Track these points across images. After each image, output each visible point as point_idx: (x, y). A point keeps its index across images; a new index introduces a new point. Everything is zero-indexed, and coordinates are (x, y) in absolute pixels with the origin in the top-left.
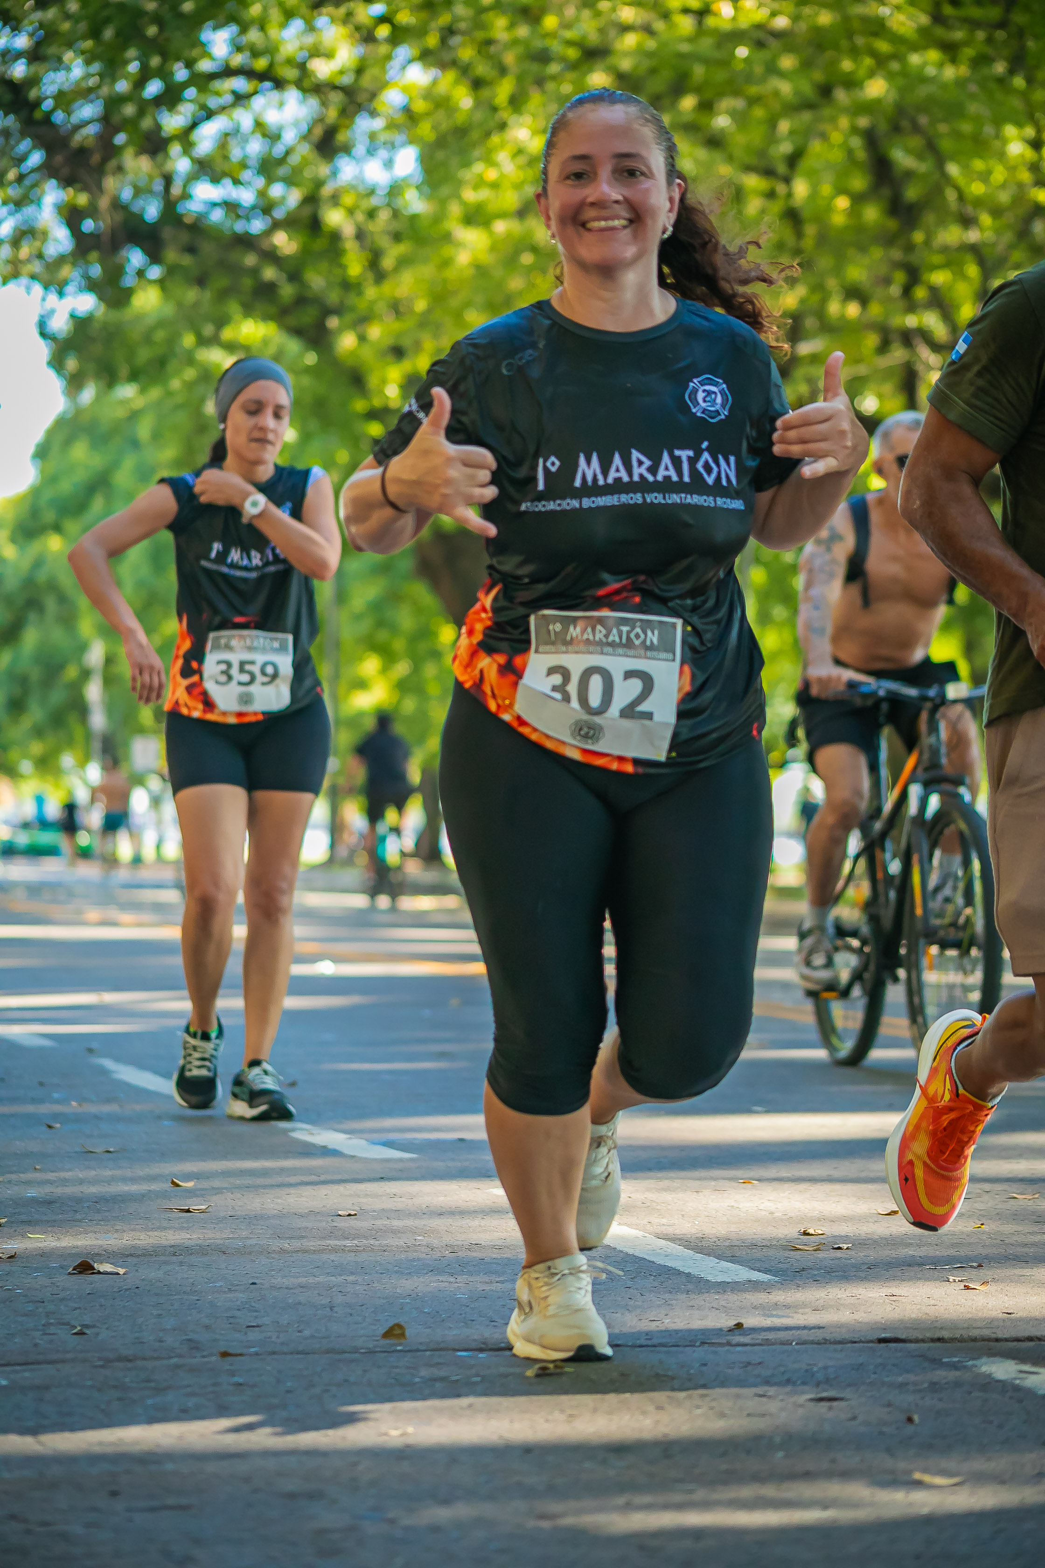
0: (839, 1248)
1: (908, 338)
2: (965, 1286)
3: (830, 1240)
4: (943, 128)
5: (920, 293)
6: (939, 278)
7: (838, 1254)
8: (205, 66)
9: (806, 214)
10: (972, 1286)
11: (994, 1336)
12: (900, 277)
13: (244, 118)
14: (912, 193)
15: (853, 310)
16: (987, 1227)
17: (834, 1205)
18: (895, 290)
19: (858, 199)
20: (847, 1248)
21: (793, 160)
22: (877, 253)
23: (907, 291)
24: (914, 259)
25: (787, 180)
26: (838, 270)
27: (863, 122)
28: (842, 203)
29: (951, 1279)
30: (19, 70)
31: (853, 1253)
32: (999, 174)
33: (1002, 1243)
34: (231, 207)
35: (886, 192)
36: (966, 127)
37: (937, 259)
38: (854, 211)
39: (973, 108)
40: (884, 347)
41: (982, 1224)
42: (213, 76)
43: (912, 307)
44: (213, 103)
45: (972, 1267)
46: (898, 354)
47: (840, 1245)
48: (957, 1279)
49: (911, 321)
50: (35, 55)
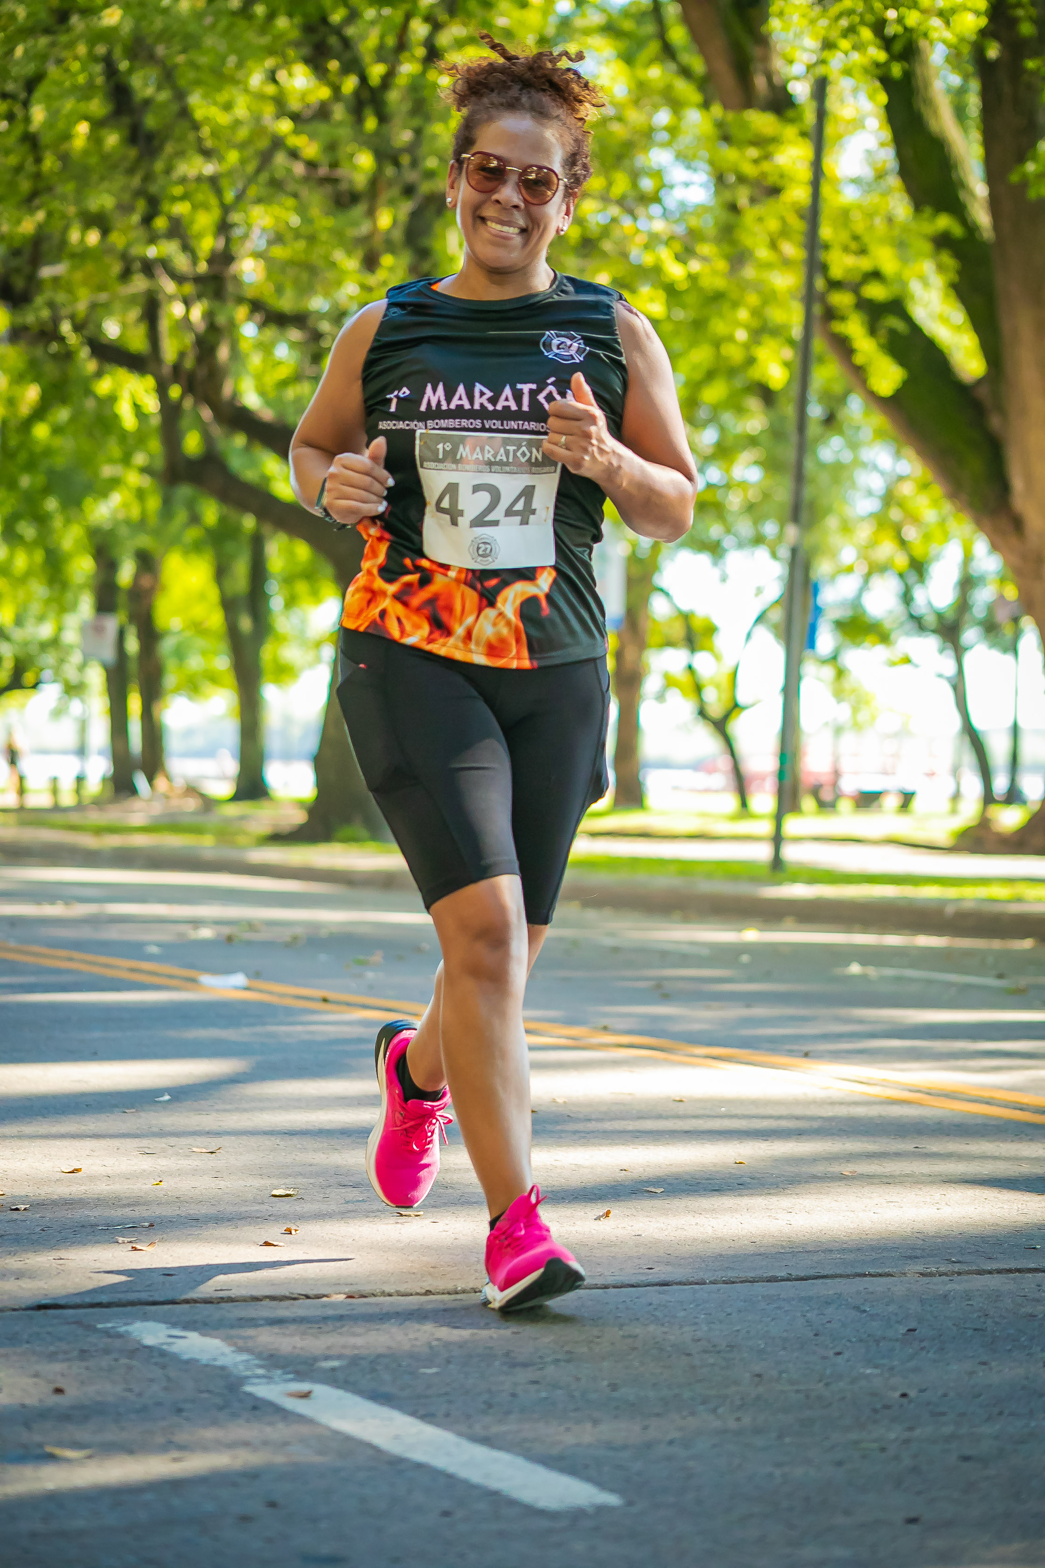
0: (17, 1209)
1: (148, 268)
2: (133, 1248)
3: (9, 1200)
4: (180, 59)
5: (160, 223)
6: (181, 209)
7: (15, 1215)
9: (46, 139)
10: (138, 1247)
11: (151, 1299)
12: (141, 205)
14: (150, 121)
15: (93, 237)
16: (166, 1183)
17: (19, 1163)
18: (136, 218)
19: (97, 125)
20: (25, 1209)
21: (32, 84)
22: (120, 181)
23: (147, 220)
24: (153, 189)
25: (26, 104)
26: (80, 196)
27: (101, 50)
28: (83, 128)
29: (120, 1239)
31: (29, 1214)
32: (241, 110)
33: (177, 1200)
35: (126, 120)
36: (203, 60)
37: (178, 190)
38: (95, 138)
39: (209, 41)
40: (126, 275)
41: (161, 1181)
43: (153, 239)
45: (143, 1227)
46: (139, 284)
47: (18, 1207)
48: (126, 1240)
49: (152, 252)
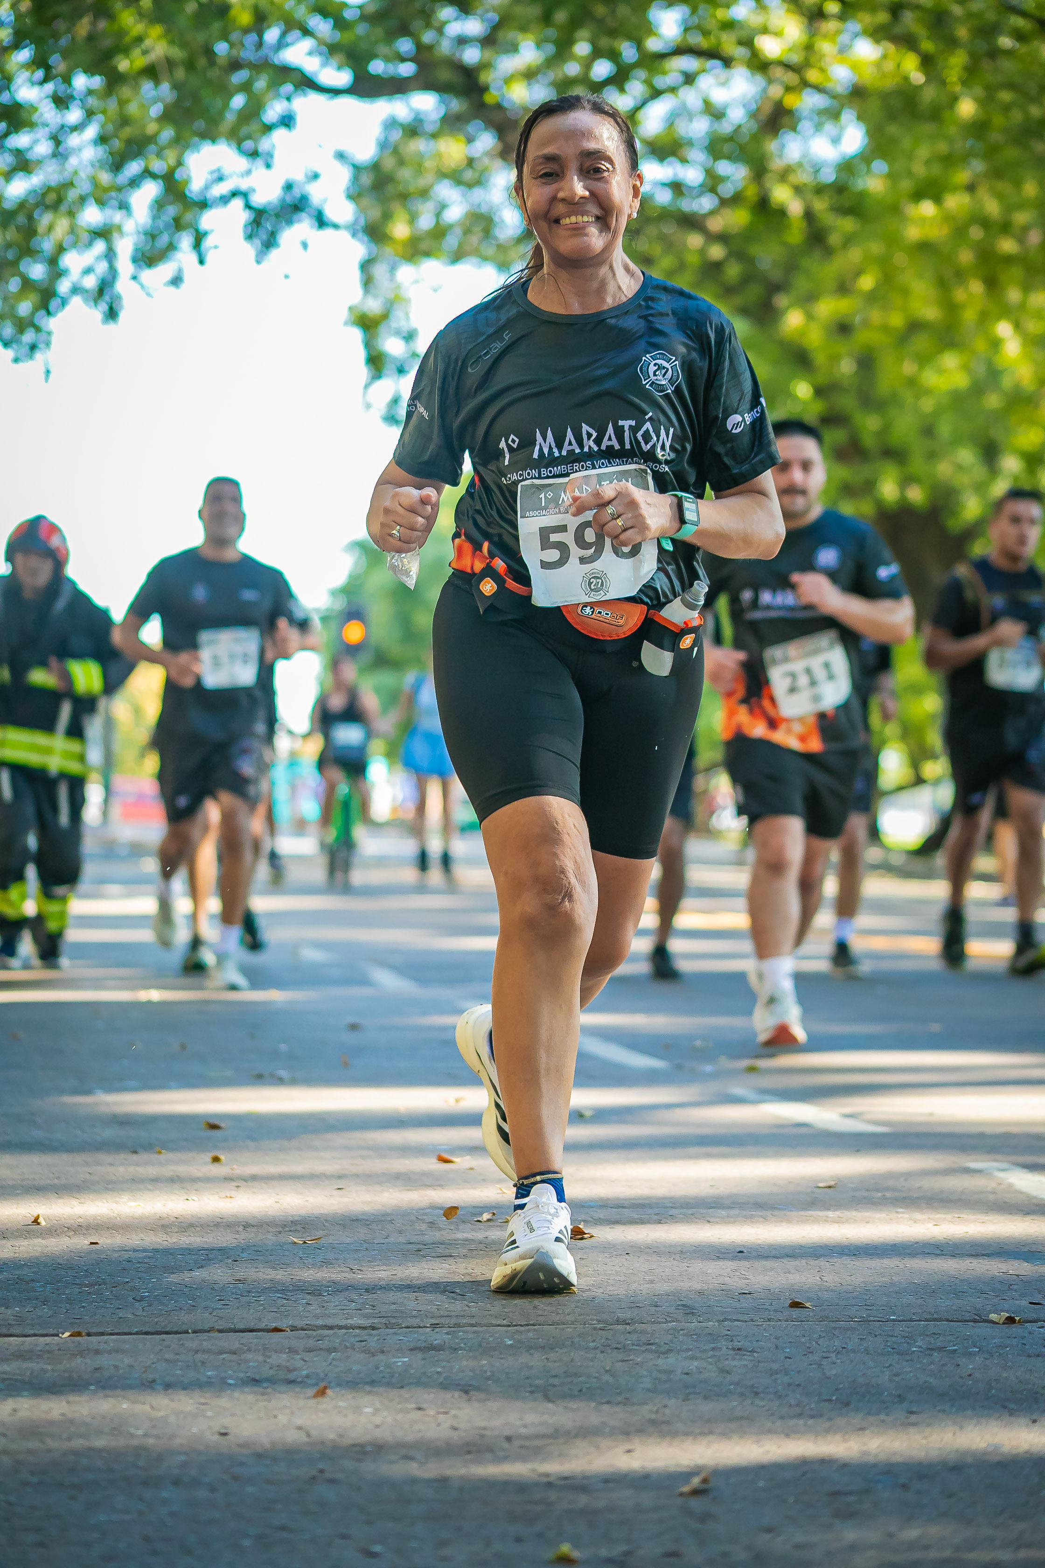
8: (653, 45)
13: (691, 97)
30: (471, 55)
34: (677, 187)
42: (662, 56)
44: (661, 82)
50: (488, 41)
